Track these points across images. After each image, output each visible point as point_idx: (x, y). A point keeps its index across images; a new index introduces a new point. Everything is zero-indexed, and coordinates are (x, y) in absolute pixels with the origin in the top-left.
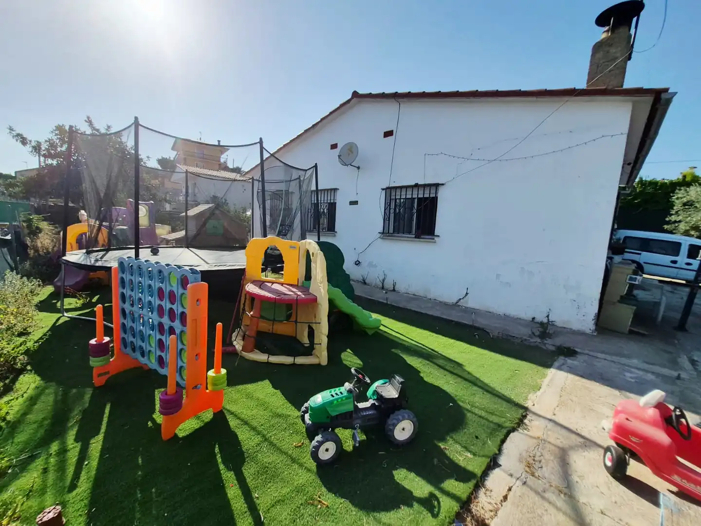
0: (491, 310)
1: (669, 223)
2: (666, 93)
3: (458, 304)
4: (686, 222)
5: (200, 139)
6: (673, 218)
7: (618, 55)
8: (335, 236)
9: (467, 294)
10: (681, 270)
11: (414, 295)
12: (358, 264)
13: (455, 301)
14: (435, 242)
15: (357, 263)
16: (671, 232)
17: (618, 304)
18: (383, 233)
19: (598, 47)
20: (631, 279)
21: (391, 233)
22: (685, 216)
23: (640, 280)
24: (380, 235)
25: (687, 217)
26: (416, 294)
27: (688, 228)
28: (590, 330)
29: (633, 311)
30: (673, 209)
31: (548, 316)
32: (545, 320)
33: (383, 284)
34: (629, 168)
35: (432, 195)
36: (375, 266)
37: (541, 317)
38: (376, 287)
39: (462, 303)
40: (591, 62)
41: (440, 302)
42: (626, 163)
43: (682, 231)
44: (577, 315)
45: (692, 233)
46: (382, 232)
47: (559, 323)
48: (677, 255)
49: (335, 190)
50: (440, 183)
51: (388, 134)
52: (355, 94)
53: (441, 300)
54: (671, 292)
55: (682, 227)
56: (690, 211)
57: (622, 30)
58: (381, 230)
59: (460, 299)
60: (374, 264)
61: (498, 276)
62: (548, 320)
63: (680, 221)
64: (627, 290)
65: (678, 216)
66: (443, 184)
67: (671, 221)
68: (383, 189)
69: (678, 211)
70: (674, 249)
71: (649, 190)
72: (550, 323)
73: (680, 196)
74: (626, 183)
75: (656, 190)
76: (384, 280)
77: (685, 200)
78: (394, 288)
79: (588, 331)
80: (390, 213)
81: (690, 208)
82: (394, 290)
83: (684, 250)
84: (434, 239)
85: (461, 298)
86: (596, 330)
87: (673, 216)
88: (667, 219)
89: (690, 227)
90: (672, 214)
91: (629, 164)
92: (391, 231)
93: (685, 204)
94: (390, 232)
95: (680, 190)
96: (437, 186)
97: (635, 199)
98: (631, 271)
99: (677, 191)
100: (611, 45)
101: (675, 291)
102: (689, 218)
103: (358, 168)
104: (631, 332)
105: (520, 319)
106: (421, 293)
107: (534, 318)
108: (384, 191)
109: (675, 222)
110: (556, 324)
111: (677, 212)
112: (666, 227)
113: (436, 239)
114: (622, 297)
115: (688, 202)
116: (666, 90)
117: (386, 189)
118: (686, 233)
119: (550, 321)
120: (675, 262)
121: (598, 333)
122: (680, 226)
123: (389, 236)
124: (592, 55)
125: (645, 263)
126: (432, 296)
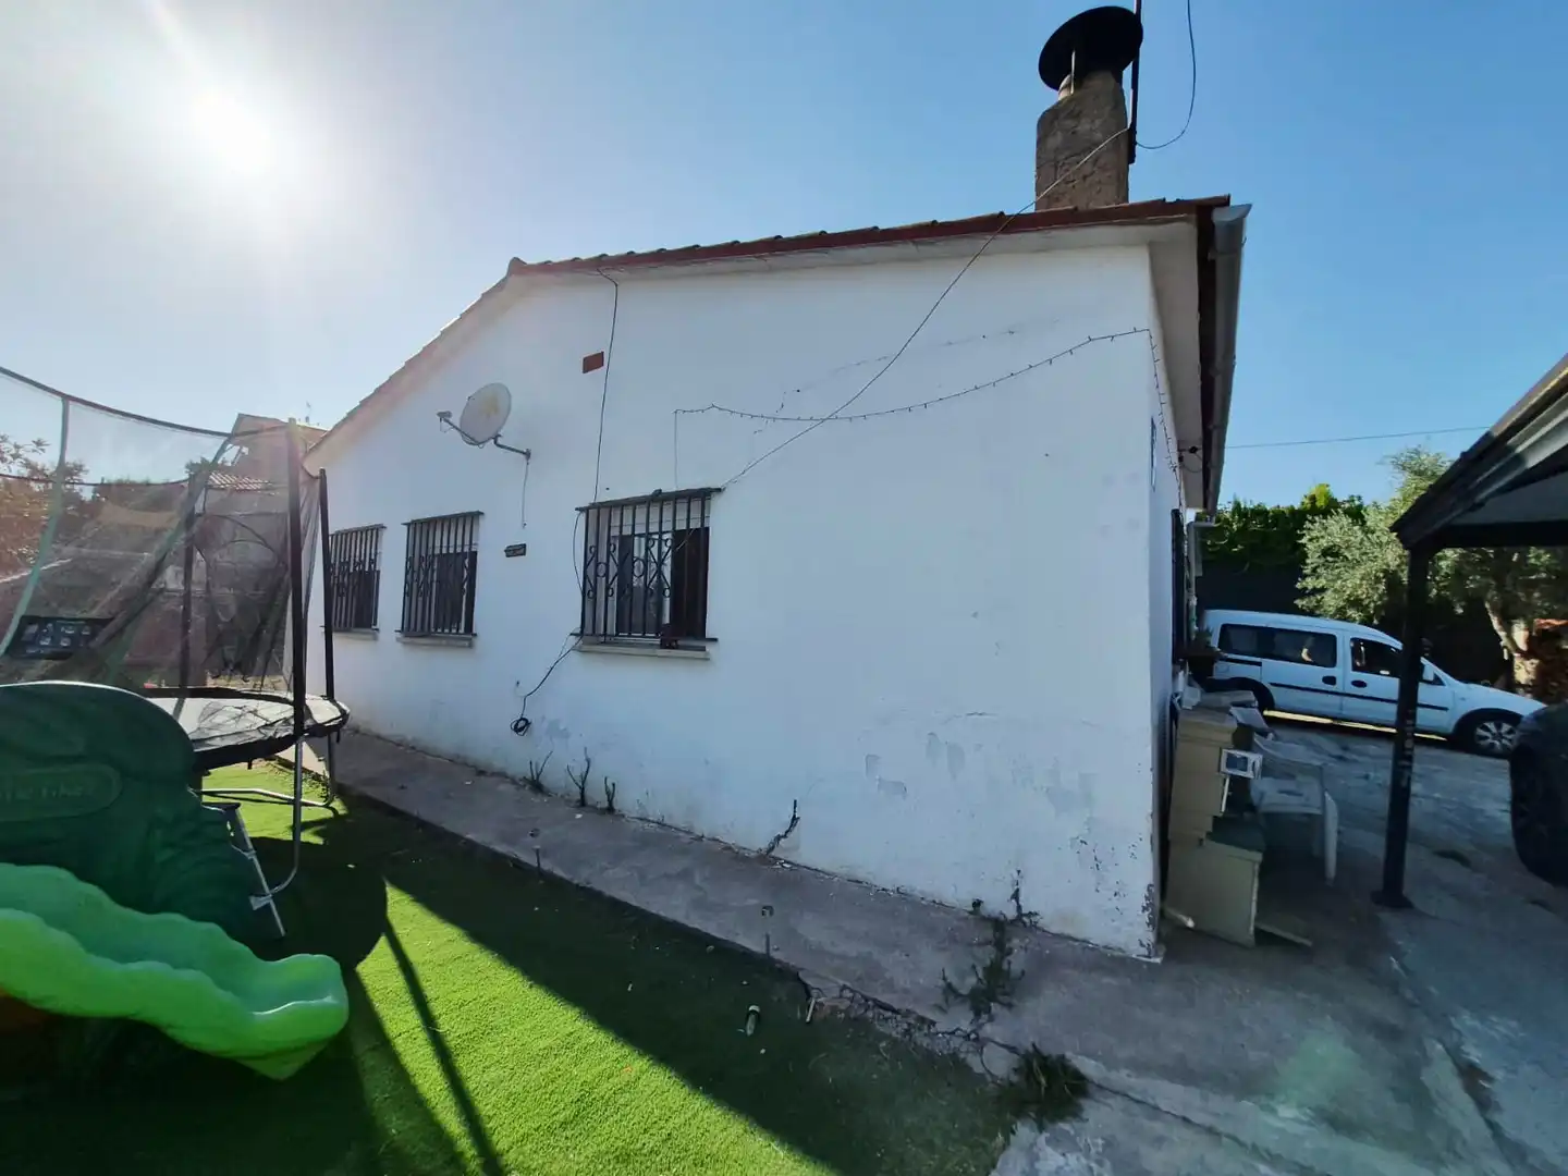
0: (861, 875)
1: (1303, 593)
2: (1227, 208)
3: (773, 854)
4: (1335, 591)
5: (307, 419)
6: (1310, 583)
7: (1099, 136)
8: (471, 646)
9: (795, 819)
10: (1346, 698)
11: (660, 824)
12: (522, 729)
13: (764, 845)
14: (707, 659)
15: (522, 724)
16: (1311, 613)
17: (1211, 845)
18: (581, 634)
19: (1049, 122)
20: (1232, 762)
21: (612, 636)
22: (1330, 577)
23: (1258, 765)
24: (573, 640)
25: (1334, 581)
26: (667, 821)
27: (1342, 604)
28: (1142, 945)
29: (1257, 867)
30: (1306, 564)
31: (1016, 896)
32: (1011, 913)
33: (583, 789)
34: (1196, 461)
35: (695, 524)
36: (565, 734)
37: (998, 903)
38: (565, 799)
39: (785, 850)
40: (1038, 158)
41: (728, 848)
42: (1184, 450)
43: (1332, 610)
44: (1097, 891)
45: (1351, 612)
46: (578, 631)
47: (1050, 921)
48: (1332, 663)
49: (473, 517)
50: (713, 486)
51: (593, 363)
52: (517, 266)
53: (730, 841)
54: (1341, 758)
55: (1331, 601)
56: (1337, 568)
57: (1099, 82)
58: (576, 625)
59: (779, 838)
60: (562, 728)
61: (871, 760)
62: (1019, 908)
63: (1323, 590)
64: (1228, 797)
65: (1317, 578)
66: (719, 490)
67: (1306, 589)
68: (581, 510)
69: (1316, 567)
70: (1324, 648)
71: (1255, 525)
72: (1025, 919)
73: (1314, 534)
74: (1201, 502)
75: (1267, 525)
76: (584, 780)
77: (1324, 543)
78: (610, 802)
79: (1136, 951)
80: (596, 575)
81: (1335, 562)
82: (610, 809)
83: (1344, 651)
84: (703, 649)
85: (782, 833)
86: (1160, 938)
87: (1309, 580)
88: (1299, 586)
89: (1344, 601)
90: (1306, 576)
91: (1193, 450)
92: (612, 629)
93: (1326, 552)
94: (608, 632)
95: (1313, 522)
96: (704, 496)
97: (1233, 543)
98: (1228, 738)
99: (1307, 525)
100: (1076, 116)
101: (1347, 755)
102: (1339, 582)
103: (527, 454)
104: (1263, 938)
105: (941, 904)
106: (679, 821)
107: (977, 904)
108: (583, 517)
109: (1315, 591)
110: (1042, 923)
111: (1314, 570)
112: (1299, 603)
113: (710, 648)
114: (1217, 821)
115: (1330, 548)
116: (1224, 202)
117: (585, 510)
118: (1341, 614)
119: (1024, 911)
120: (1330, 680)
121: (1168, 957)
122: (1326, 599)
123: (604, 643)
124: (1040, 142)
125: (1273, 684)
126: (703, 828)
